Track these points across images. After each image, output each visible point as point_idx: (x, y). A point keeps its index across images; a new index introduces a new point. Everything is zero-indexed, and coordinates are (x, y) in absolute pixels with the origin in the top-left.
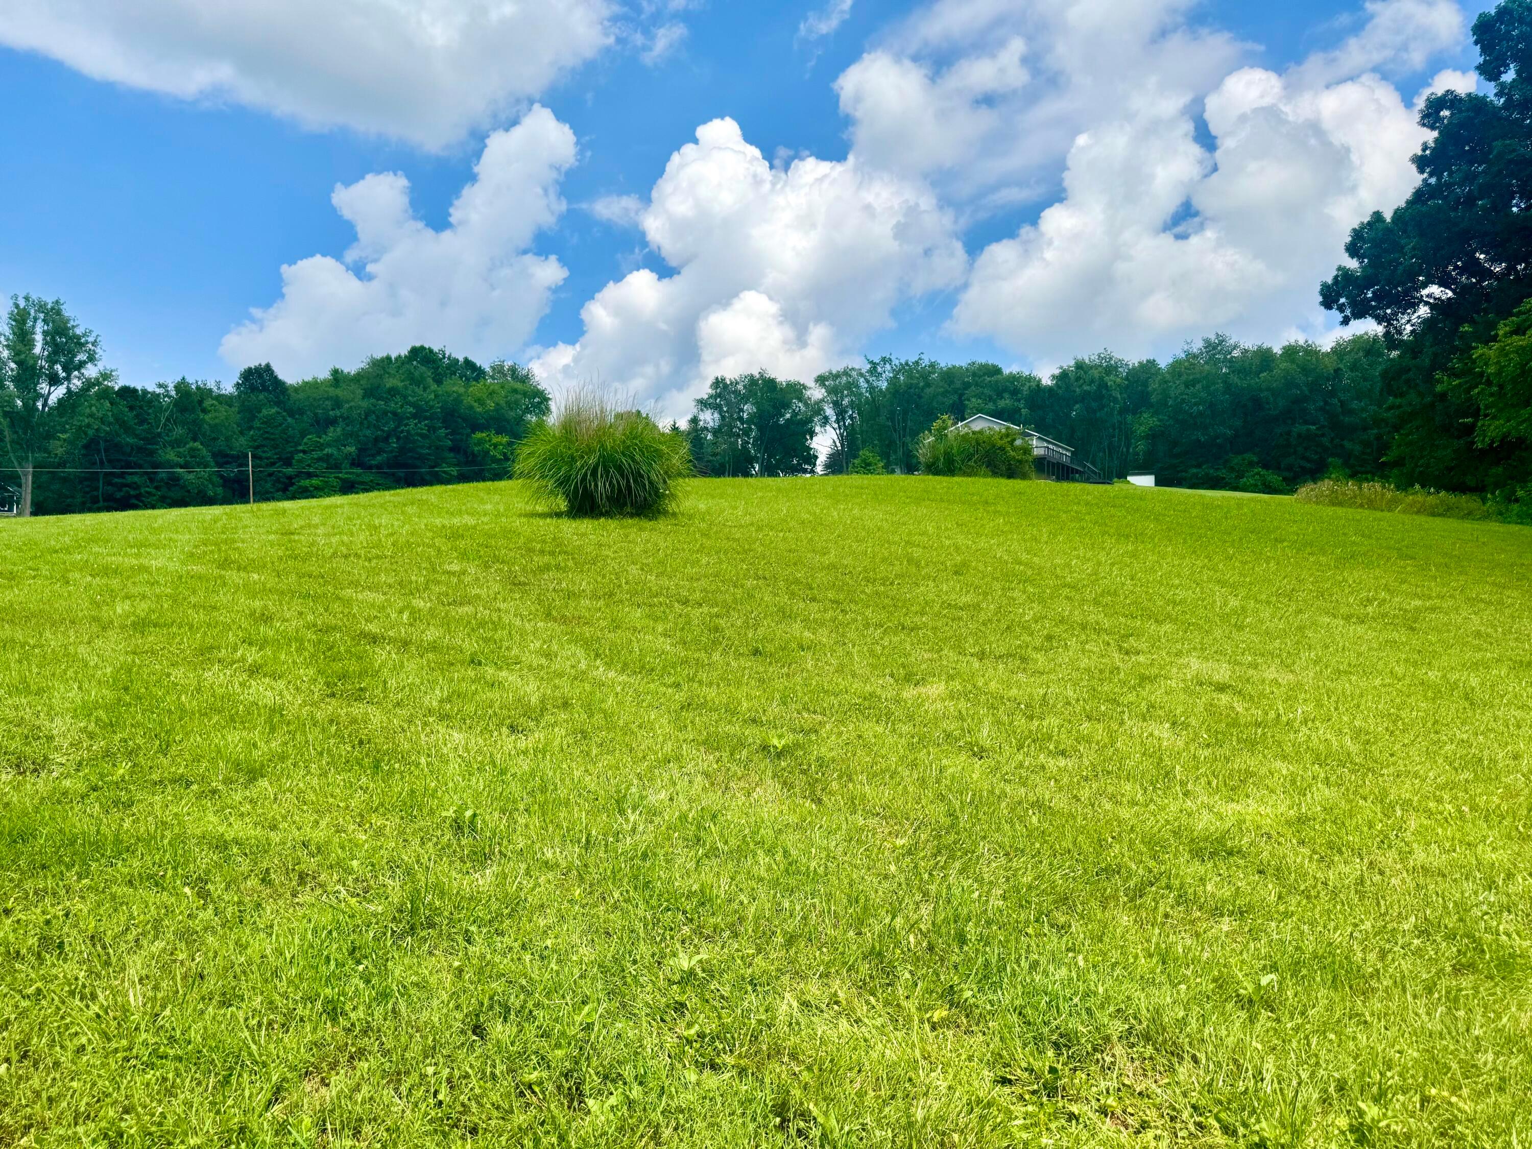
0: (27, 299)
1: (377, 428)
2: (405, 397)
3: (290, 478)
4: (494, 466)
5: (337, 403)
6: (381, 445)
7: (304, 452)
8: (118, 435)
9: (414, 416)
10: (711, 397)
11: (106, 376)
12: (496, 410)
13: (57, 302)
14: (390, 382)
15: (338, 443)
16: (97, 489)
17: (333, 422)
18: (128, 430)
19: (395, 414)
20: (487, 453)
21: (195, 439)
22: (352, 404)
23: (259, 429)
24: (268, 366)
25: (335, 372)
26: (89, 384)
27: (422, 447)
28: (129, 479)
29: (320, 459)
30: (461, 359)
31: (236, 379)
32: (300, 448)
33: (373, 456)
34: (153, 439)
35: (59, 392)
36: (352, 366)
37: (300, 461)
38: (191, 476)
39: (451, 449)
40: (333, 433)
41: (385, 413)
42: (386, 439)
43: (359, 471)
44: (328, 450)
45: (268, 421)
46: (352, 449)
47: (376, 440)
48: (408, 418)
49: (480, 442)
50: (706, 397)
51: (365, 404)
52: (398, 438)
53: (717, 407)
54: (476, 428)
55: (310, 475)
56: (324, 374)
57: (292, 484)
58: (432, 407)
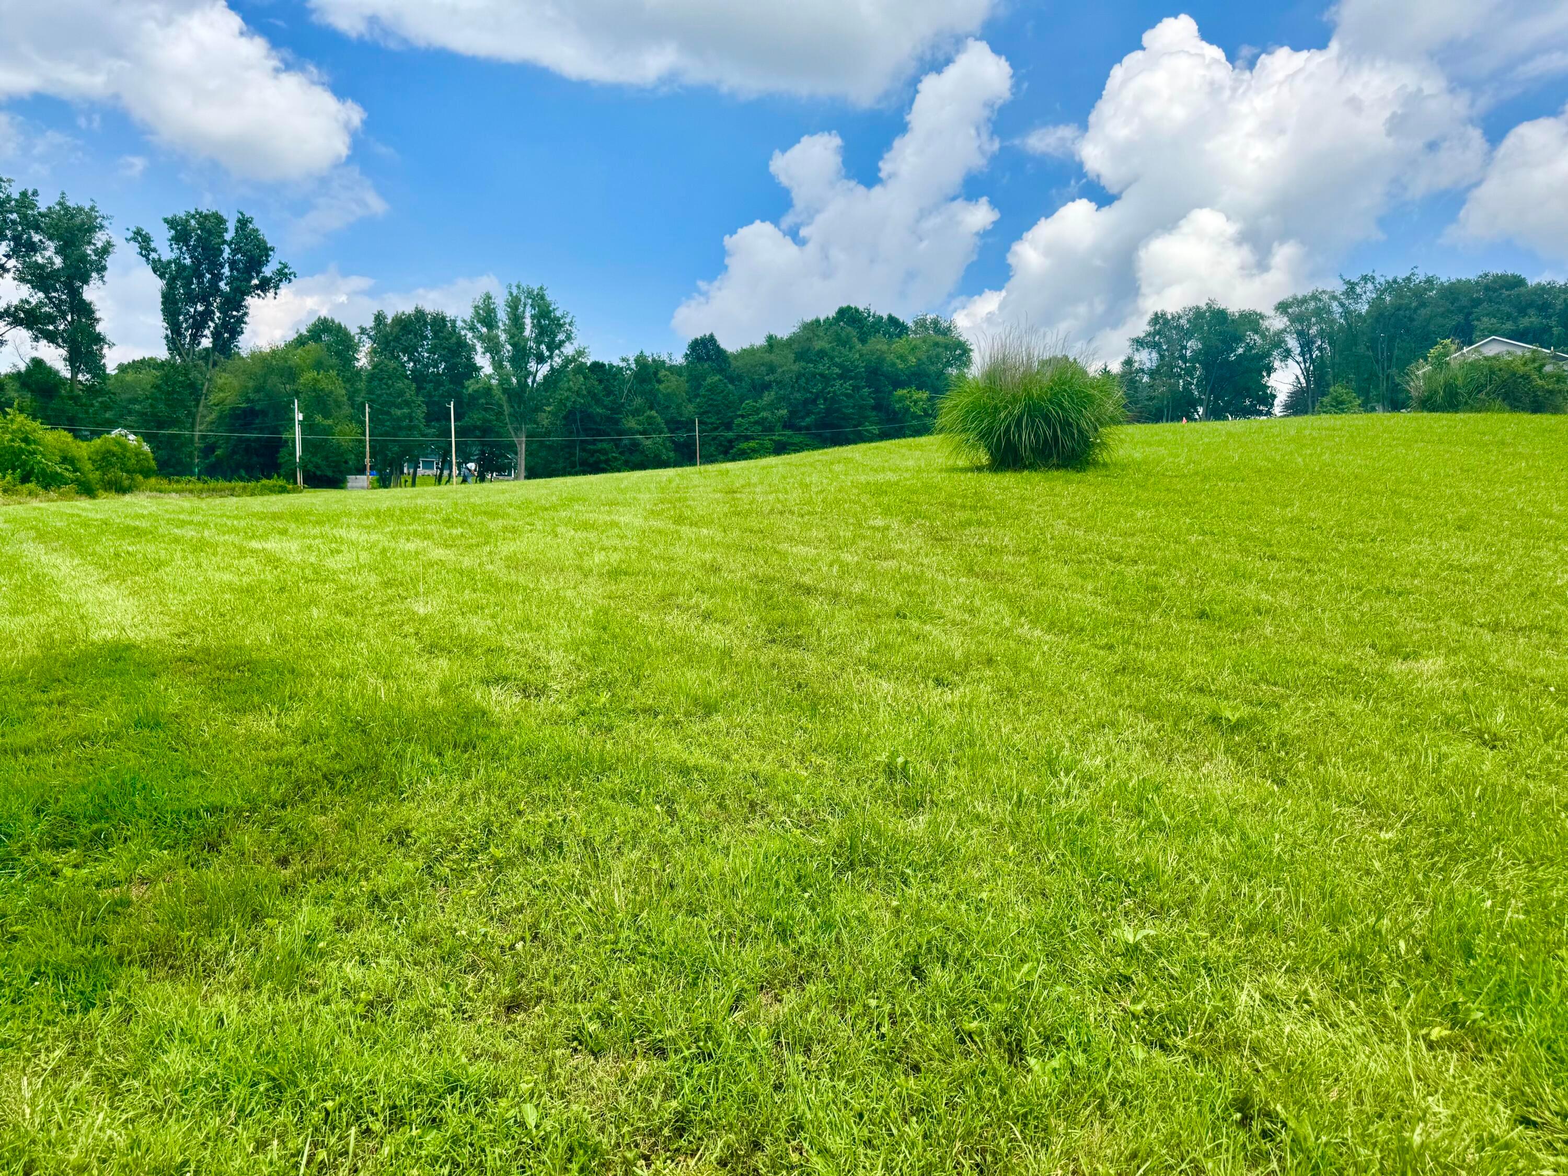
0: (518, 287)
1: (807, 390)
2: (832, 359)
3: (730, 441)
4: (914, 422)
5: (772, 369)
6: (810, 406)
7: (742, 416)
8: (590, 406)
9: (840, 377)
10: (1149, 334)
11: (580, 353)
12: (918, 366)
13: (541, 288)
14: (819, 345)
15: (772, 406)
16: (574, 455)
17: (767, 387)
18: (598, 402)
19: (822, 375)
20: (907, 409)
21: (651, 408)
22: (785, 368)
23: (704, 396)
24: (712, 336)
25: (770, 338)
26: (567, 361)
27: (847, 407)
28: (599, 446)
29: (756, 423)
30: (885, 317)
31: (685, 350)
32: (739, 413)
33: (803, 418)
34: (617, 409)
35: (544, 369)
36: (784, 332)
37: (739, 425)
38: (648, 442)
39: (874, 408)
40: (768, 397)
41: (814, 375)
42: (814, 401)
43: (789, 432)
44: (764, 414)
45: (712, 389)
46: (784, 412)
47: (806, 402)
48: (834, 379)
49: (901, 399)
50: (1142, 335)
51: (795, 367)
52: (825, 400)
53: (1156, 346)
54: (898, 384)
55: (747, 439)
56: (760, 341)
57: (732, 447)
58: (857, 367)
